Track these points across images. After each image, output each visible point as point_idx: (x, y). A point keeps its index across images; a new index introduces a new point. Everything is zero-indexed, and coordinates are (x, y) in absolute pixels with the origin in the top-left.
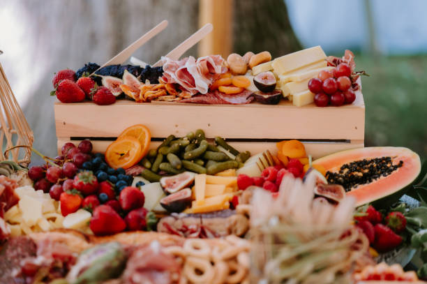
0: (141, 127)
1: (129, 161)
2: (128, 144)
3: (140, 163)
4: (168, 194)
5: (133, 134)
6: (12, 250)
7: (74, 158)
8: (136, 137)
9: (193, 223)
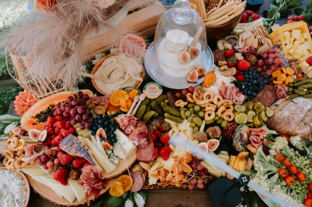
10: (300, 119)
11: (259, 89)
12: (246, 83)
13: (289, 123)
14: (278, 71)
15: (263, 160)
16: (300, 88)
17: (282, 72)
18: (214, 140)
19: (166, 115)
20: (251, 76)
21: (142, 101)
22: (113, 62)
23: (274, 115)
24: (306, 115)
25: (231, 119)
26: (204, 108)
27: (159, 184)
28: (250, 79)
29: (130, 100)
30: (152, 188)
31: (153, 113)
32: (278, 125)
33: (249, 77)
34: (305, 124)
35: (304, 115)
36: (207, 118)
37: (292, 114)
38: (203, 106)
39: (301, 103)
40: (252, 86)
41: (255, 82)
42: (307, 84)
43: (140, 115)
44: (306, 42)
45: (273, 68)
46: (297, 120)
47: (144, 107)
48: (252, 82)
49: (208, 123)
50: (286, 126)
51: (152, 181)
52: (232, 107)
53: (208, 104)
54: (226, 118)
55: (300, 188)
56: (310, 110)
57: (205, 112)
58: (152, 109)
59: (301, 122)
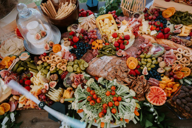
0: (173, 9)
1: (168, 17)
2: (169, 12)
3: (170, 18)
4: (175, 29)
5: (171, 9)
6: (139, 39)
7: (156, 15)
8: (171, 11)
9: (179, 39)
10: (102, 68)
11: (84, 53)
12: (78, 49)
13: (96, 70)
14: (95, 42)
15: (80, 92)
16: (105, 51)
17: (97, 42)
18: (53, 82)
19: (29, 69)
20: (80, 46)
21: (17, 62)
22: (10, 42)
23: (89, 66)
24: (106, 65)
25: (65, 70)
26: (50, 64)
27: (24, 107)
28: (79, 47)
29: (11, 62)
30: (21, 109)
31: (22, 68)
32: (91, 71)
33: (79, 46)
34: (105, 70)
35: (105, 66)
36: (51, 70)
37: (98, 65)
38: (49, 63)
39: (105, 59)
40: (80, 51)
41: (82, 48)
42: (109, 48)
43: (14, 70)
44: (113, 25)
45: (91, 40)
46: (100, 68)
47: (17, 65)
48: (80, 49)
49: (52, 72)
50: (95, 72)
51: (20, 106)
52: (66, 63)
53: (51, 62)
54: (62, 69)
55: (99, 107)
56: (108, 63)
57: (50, 67)
58: (22, 66)
59: (103, 69)
